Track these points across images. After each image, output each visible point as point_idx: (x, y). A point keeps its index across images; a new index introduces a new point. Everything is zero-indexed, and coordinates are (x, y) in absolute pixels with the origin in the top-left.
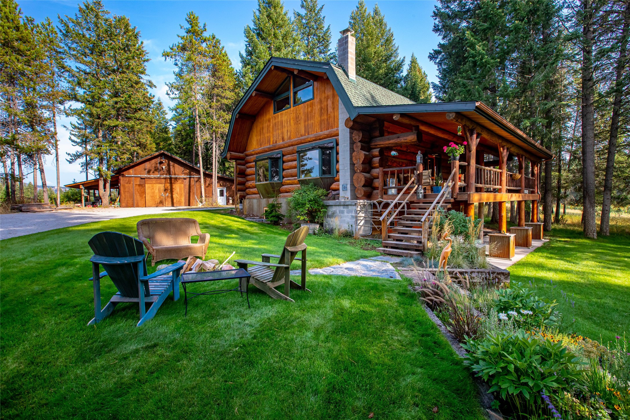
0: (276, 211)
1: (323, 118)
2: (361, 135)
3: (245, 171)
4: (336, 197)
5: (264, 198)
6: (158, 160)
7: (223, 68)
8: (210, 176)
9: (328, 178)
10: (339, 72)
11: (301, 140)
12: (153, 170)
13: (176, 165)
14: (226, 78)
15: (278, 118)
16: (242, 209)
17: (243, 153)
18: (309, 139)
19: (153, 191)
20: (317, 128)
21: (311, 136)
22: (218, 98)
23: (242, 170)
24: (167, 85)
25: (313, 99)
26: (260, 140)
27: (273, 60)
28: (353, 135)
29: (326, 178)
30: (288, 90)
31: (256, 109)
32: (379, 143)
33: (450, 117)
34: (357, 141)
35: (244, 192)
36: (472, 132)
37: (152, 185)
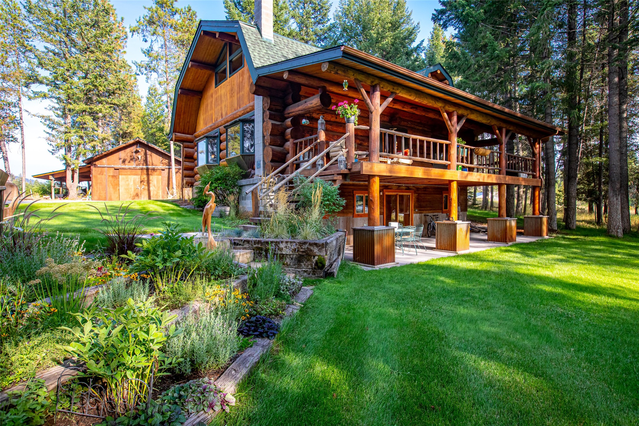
3: (194, 154)
4: (252, 176)
6: (134, 148)
9: (249, 155)
10: (249, 31)
11: (233, 114)
12: (129, 159)
13: (154, 155)
15: (218, 91)
17: (192, 134)
19: (127, 183)
23: (190, 153)
24: (134, 64)
26: (206, 119)
27: (202, 24)
29: (247, 155)
30: (225, 59)
31: (200, 83)
32: (290, 111)
33: (324, 69)
34: (266, 109)
35: (192, 178)
36: (374, 89)
37: (127, 176)
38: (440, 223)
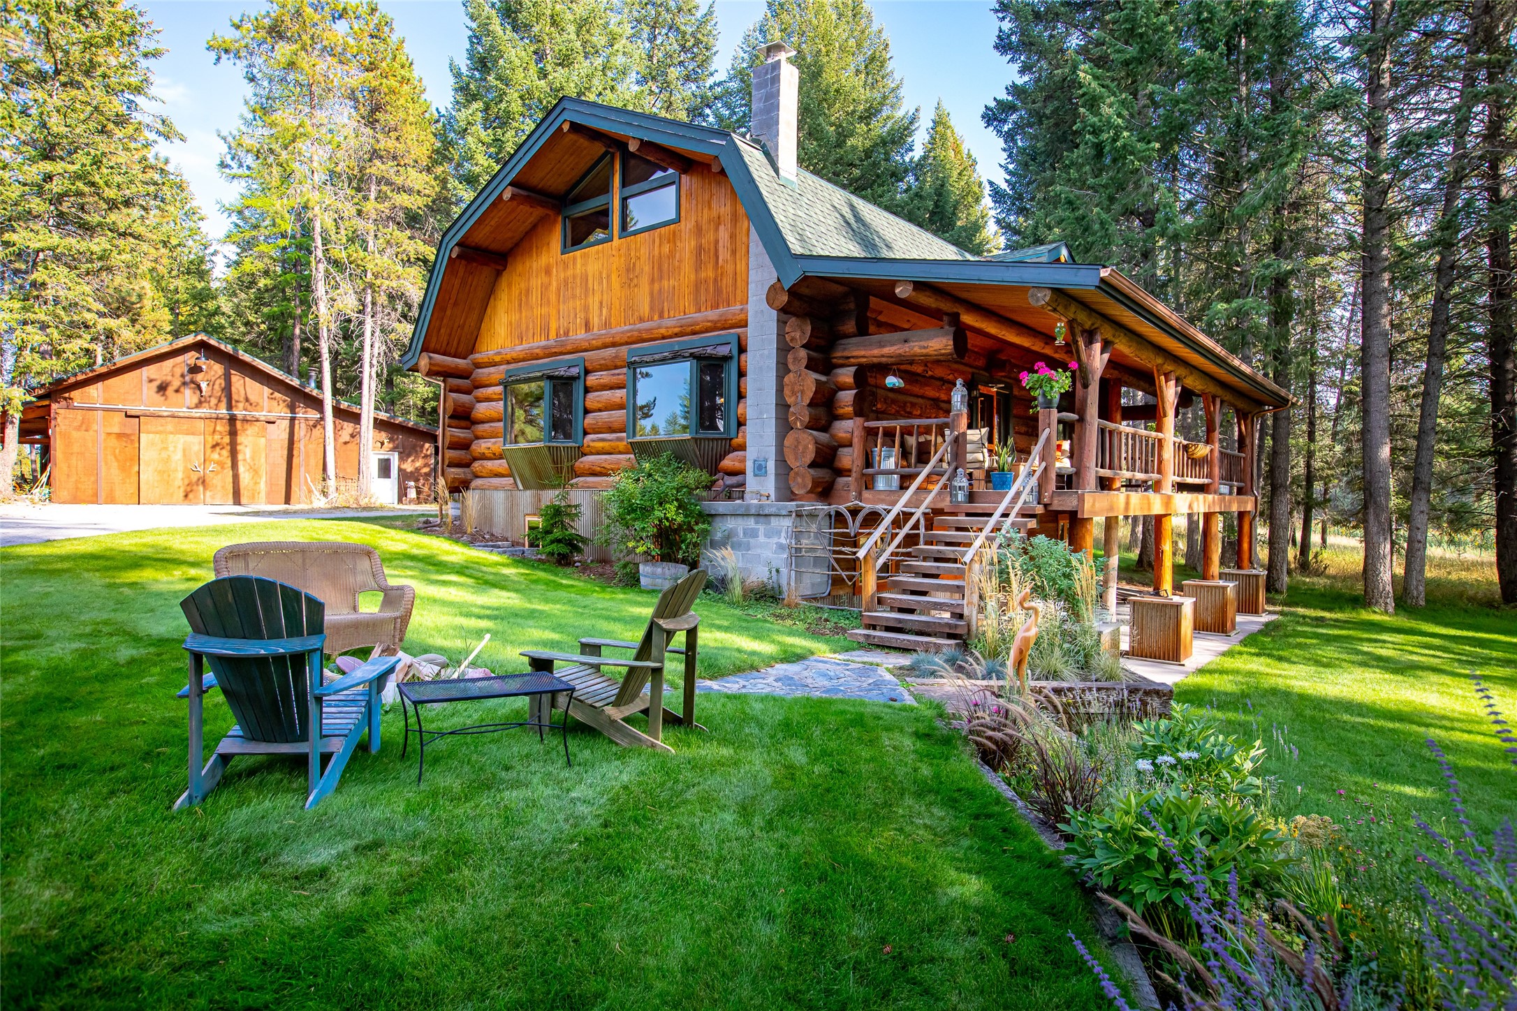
0: (564, 528)
1: (703, 275)
2: (808, 329)
3: (472, 408)
4: (735, 492)
5: (526, 487)
6: (186, 361)
7: (402, 101)
8: (355, 418)
9: (713, 439)
10: (753, 157)
11: (639, 331)
13: (252, 384)
14: (410, 133)
15: (574, 263)
16: (457, 518)
17: (466, 358)
18: (663, 331)
19: (164, 455)
20: (687, 302)
21: (670, 323)
22: (384, 188)
23: (463, 405)
24: (224, 139)
25: (678, 220)
26: (519, 325)
27: (565, 104)
28: (787, 329)
29: (709, 439)
30: (605, 189)
31: (509, 234)
32: (855, 354)
33: (1038, 300)
34: (798, 344)
35: (466, 470)
36: (1090, 338)
37: (162, 436)
38: (1141, 602)
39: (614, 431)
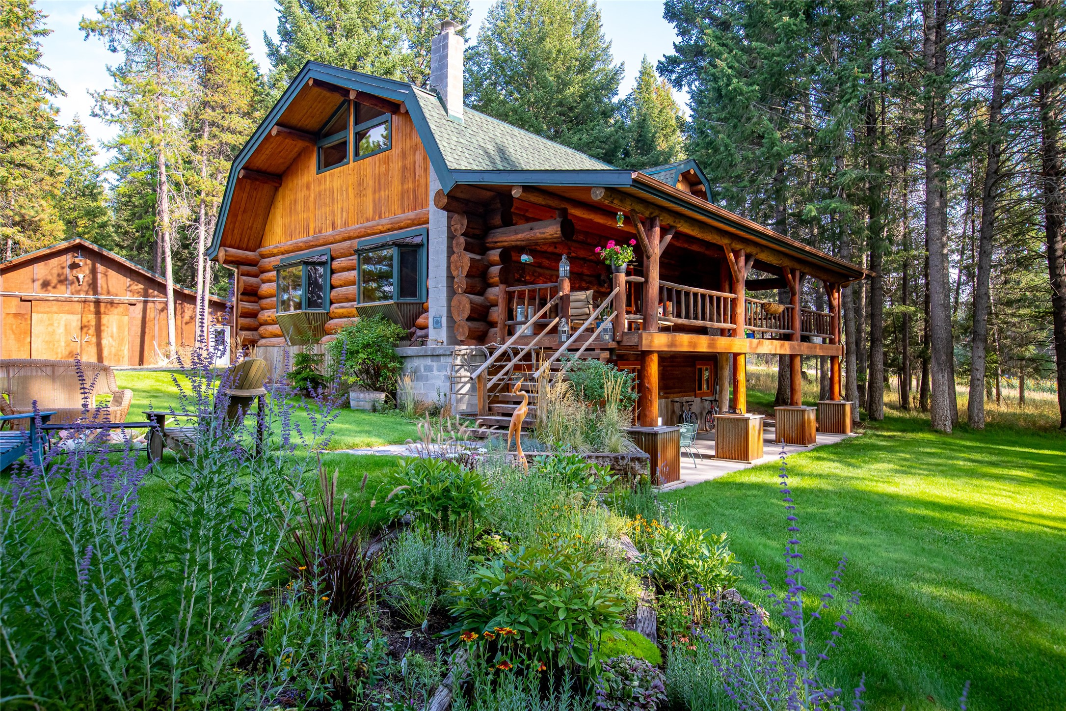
0: (312, 370)
1: (407, 186)
2: (465, 222)
3: (258, 287)
4: (421, 341)
5: (293, 344)
6: (67, 259)
9: (410, 304)
10: (427, 101)
11: (366, 228)
12: (54, 281)
13: (112, 273)
15: (325, 181)
17: (254, 251)
18: (380, 227)
19: (50, 329)
20: (395, 206)
21: (385, 222)
22: (214, 129)
23: (251, 285)
24: (92, 95)
25: (390, 148)
26: (290, 226)
27: (310, 66)
28: (452, 223)
29: (407, 304)
30: (345, 127)
31: (281, 161)
32: (500, 239)
33: (596, 196)
34: (459, 233)
35: (255, 333)
36: (649, 224)
37: (50, 315)
38: (722, 418)
39: (350, 301)
